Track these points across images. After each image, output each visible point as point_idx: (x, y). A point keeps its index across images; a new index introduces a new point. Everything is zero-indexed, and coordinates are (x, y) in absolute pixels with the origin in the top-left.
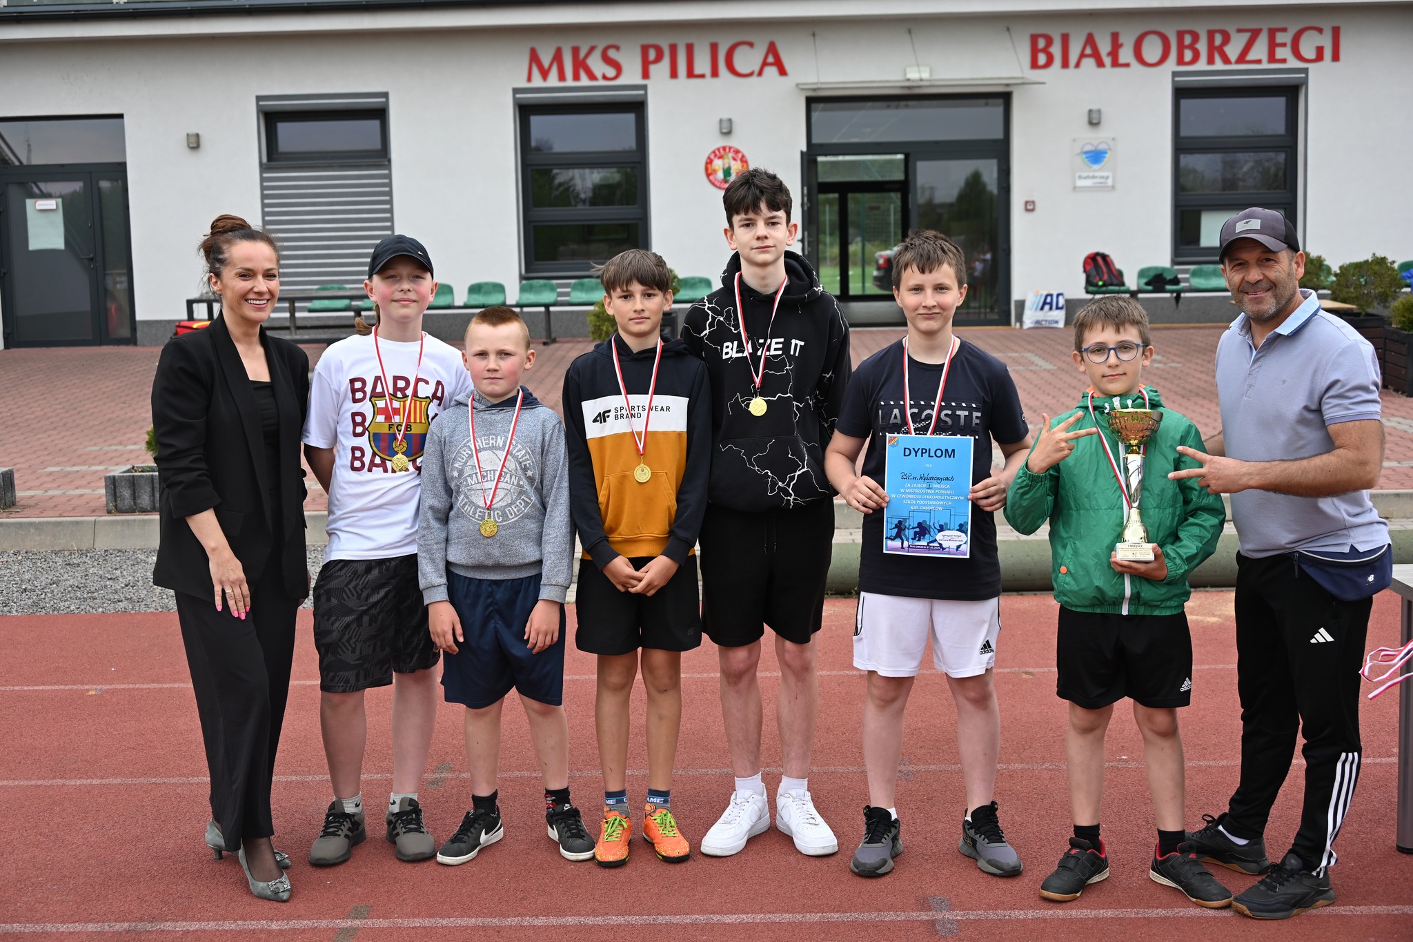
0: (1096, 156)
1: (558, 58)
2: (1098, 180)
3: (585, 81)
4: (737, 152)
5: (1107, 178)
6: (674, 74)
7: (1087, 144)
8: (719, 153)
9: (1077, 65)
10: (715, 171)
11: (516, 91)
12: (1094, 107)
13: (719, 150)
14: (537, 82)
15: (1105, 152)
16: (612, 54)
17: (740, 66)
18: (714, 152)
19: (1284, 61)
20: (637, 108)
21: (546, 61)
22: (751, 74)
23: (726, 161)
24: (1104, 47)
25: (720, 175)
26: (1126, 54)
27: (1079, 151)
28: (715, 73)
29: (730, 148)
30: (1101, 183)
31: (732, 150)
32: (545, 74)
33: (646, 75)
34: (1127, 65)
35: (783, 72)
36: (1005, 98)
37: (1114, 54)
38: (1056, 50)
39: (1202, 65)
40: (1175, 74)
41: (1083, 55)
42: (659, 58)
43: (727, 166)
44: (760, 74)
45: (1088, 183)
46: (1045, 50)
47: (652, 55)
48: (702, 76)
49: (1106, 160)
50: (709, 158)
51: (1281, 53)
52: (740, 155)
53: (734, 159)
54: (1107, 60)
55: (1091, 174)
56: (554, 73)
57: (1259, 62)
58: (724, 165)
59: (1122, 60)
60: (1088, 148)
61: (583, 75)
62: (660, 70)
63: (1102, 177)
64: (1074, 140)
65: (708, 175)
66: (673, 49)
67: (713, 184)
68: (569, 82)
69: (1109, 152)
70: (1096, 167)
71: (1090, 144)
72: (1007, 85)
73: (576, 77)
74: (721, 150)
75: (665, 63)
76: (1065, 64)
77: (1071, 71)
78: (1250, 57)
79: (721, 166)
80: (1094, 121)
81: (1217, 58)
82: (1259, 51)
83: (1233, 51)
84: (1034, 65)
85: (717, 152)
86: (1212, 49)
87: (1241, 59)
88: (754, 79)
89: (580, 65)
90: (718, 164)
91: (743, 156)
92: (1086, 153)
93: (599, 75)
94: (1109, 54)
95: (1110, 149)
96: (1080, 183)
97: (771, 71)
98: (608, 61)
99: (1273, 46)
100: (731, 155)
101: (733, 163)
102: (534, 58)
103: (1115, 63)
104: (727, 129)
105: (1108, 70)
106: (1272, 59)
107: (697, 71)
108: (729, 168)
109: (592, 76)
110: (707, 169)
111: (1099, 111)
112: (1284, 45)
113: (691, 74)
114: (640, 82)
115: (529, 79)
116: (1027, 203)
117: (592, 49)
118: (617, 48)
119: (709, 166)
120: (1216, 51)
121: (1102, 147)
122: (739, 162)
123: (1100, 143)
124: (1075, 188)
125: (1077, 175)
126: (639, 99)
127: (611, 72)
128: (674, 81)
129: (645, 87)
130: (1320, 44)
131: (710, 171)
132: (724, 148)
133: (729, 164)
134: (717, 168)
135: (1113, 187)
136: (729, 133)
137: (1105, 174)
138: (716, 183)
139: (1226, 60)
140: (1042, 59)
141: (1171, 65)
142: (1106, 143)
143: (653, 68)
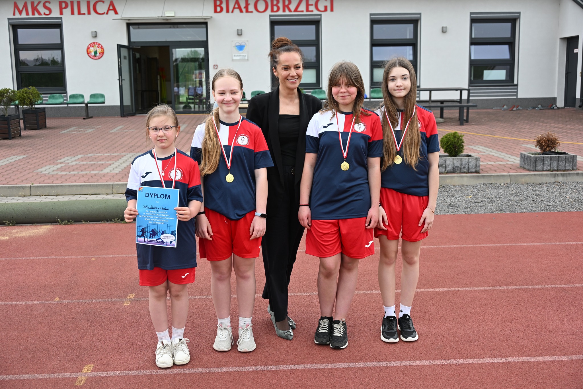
0: (241, 48)
1: (25, 6)
2: (242, 57)
3: (37, 16)
4: (99, 44)
5: (245, 56)
6: (73, 13)
7: (237, 42)
8: (92, 45)
9: (232, 12)
10: (91, 52)
11: (9, 19)
12: (239, 28)
13: (92, 43)
14: (17, 15)
15: (244, 46)
16: (47, 5)
17: (99, 10)
18: (90, 44)
19: (312, 11)
20: (59, 26)
21: (21, 7)
22: (104, 14)
23: (95, 48)
24: (243, 5)
25: (93, 54)
26: (251, 8)
27: (234, 45)
28: (89, 13)
29: (96, 43)
30: (243, 58)
31: (97, 44)
32: (20, 12)
33: (61, 13)
34: (252, 12)
35: (116, 13)
36: (205, 24)
37: (247, 7)
38: (224, 6)
39: (281, 12)
40: (270, 16)
41: (234, 8)
42: (66, 7)
43: (95, 50)
44: (107, 13)
45: (238, 58)
46: (220, 6)
47: (64, 5)
48: (84, 14)
49: (244, 49)
50: (88, 47)
51: (311, 8)
52: (100, 46)
53: (98, 47)
54: (244, 10)
55: (239, 55)
56: (24, 12)
57: (302, 11)
58: (94, 50)
59: (250, 10)
60: (237, 44)
61: (36, 13)
62: (67, 12)
63: (243, 56)
64: (232, 41)
65: (88, 54)
66: (72, 3)
67: (90, 57)
68: (31, 16)
69: (246, 46)
70: (241, 52)
71: (238, 43)
72: (205, 19)
73: (33, 14)
74: (93, 44)
75: (69, 9)
76: (228, 11)
77: (230, 14)
78: (299, 9)
79: (93, 50)
80: (240, 33)
81: (287, 10)
82: (303, 7)
83: (292, 7)
84: (216, 11)
85: (91, 44)
86: (284, 6)
87: (296, 10)
88: (105, 15)
89: (35, 9)
90: (92, 49)
91: (102, 46)
92: (237, 46)
93: (42, 13)
94: (245, 8)
95: (246, 45)
96: (235, 58)
97: (112, 12)
98: (45, 7)
99: (308, 5)
100: (97, 46)
101: (98, 49)
102: (16, 6)
103: (247, 11)
104: (95, 35)
105: (244, 14)
106: (307, 10)
107: (82, 12)
108: (96, 51)
109: (40, 14)
110: (87, 51)
111: (241, 30)
112: (312, 5)
113: (79, 13)
114: (58, 15)
115: (14, 15)
116: (214, 65)
117: (39, 3)
118: (50, 2)
119: (88, 50)
120: (286, 7)
121: (243, 44)
122: (100, 49)
123: (242, 42)
124: (233, 60)
125: (234, 55)
126: (59, 23)
127: (47, 12)
128: (73, 16)
129: (61, 18)
130: (326, 5)
131: (89, 52)
132: (94, 43)
133: (96, 49)
134: (91, 51)
135: (248, 60)
136: (96, 37)
137: (244, 55)
138: (91, 57)
139: (290, 10)
140: (219, 9)
141: (269, 12)
142: (245, 42)
143: (64, 11)
